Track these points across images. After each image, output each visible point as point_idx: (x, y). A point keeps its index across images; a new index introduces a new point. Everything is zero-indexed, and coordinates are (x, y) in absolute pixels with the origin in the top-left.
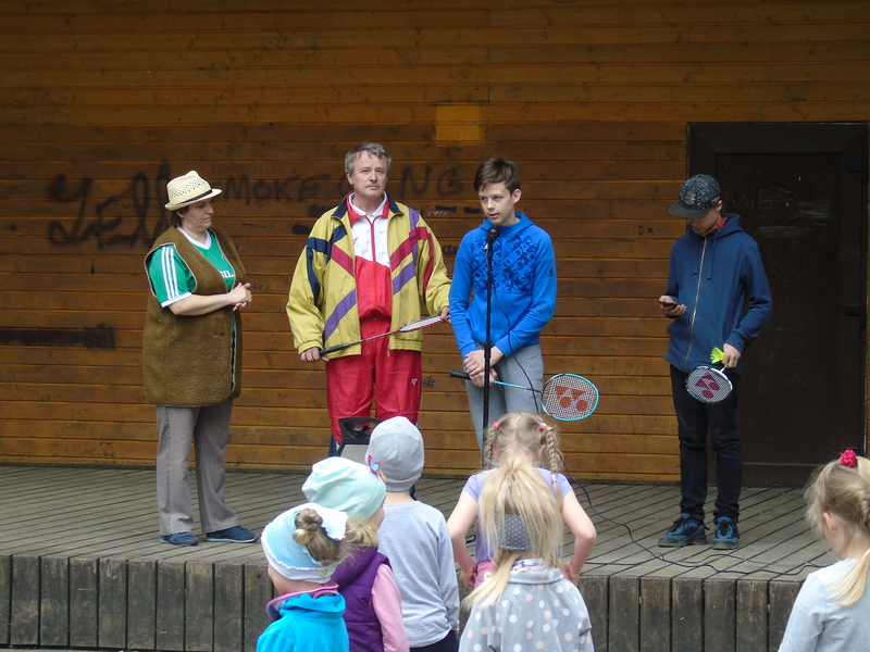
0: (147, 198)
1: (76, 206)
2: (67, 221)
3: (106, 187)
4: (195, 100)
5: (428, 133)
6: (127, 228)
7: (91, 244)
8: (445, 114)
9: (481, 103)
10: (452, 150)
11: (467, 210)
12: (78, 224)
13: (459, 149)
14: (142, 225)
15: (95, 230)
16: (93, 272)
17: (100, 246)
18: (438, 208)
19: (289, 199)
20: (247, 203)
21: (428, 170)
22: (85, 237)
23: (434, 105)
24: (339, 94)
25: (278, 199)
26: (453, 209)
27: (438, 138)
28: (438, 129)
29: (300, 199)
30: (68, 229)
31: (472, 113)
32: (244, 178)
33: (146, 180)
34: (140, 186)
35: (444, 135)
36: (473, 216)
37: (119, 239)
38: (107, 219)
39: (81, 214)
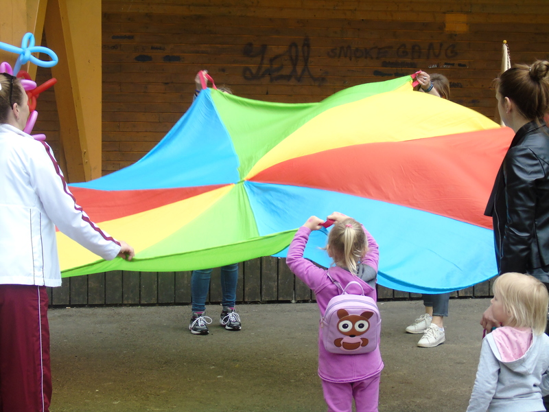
0: (297, 56)
1: (258, 59)
2: (253, 68)
3: (275, 50)
4: (323, 6)
5: (442, 26)
6: (287, 71)
7: (267, 79)
8: (450, 18)
9: (467, 13)
10: (452, 36)
11: (460, 65)
12: (259, 68)
13: (456, 35)
14: (294, 70)
15: (269, 72)
16: (267, 94)
17: (272, 80)
18: (446, 64)
19: (372, 58)
20: (351, 60)
21: (441, 45)
22: (263, 76)
23: (444, 13)
24: (398, 6)
25: (366, 58)
26: (453, 64)
27: (446, 29)
28: (446, 24)
29: (377, 58)
30: (254, 71)
31: (463, 18)
32: (349, 47)
33: (296, 46)
34: (293, 50)
35: (449, 27)
36: (462, 68)
37: (282, 77)
38: (275, 66)
39: (262, 63)
